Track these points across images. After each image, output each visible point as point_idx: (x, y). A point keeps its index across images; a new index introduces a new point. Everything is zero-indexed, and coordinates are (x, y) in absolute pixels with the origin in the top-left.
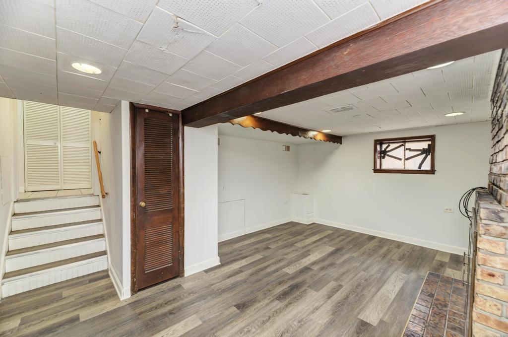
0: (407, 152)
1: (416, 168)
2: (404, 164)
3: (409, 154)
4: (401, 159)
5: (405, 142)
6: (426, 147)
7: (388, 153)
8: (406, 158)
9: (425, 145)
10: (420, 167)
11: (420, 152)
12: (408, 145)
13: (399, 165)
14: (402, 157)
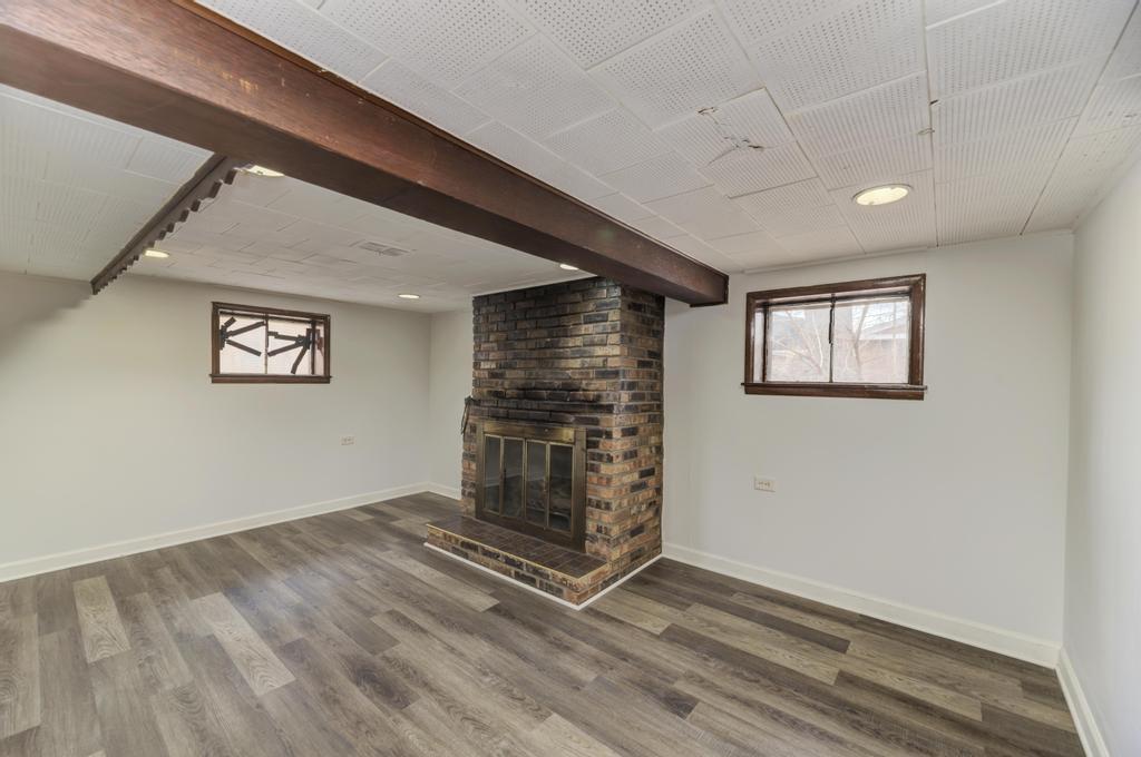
0: (271, 338)
1: (288, 372)
2: (266, 365)
3: (275, 344)
4: (258, 354)
5: (267, 318)
6: (304, 334)
7: (230, 338)
8: (269, 350)
9: (301, 330)
10: (294, 370)
11: (293, 342)
12: (274, 326)
13: (254, 366)
14: (261, 349)
